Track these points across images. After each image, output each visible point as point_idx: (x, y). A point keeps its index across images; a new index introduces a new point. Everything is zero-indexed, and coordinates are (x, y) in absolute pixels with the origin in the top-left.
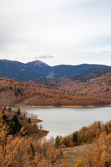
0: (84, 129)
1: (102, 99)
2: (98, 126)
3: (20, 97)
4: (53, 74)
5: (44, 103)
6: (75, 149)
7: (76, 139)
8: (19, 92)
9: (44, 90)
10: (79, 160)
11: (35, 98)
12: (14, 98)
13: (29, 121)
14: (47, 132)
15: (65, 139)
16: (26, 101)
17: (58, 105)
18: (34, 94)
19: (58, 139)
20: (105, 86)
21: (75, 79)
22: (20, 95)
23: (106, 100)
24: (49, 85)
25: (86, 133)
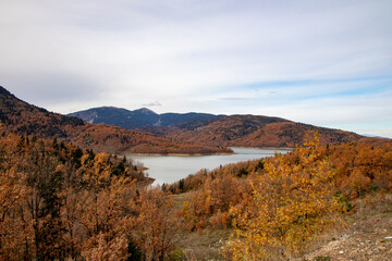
0: (191, 176)
1: (208, 148)
2: (204, 173)
3: (126, 145)
4: (160, 122)
5: (151, 151)
6: (181, 196)
7: (182, 186)
8: (125, 140)
9: (150, 138)
10: (185, 204)
11: (141, 146)
12: (120, 145)
13: (135, 168)
14: (154, 180)
15: (172, 186)
16: (133, 149)
17: (165, 153)
18: (140, 142)
19: (164, 187)
20: (212, 135)
21: (182, 127)
22: (126, 143)
23: (212, 148)
24: (156, 134)
25: (192, 180)
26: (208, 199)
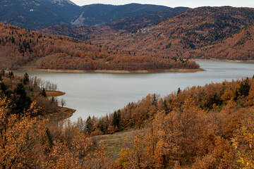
0: (131, 106)
1: (159, 60)
2: (152, 101)
3: (27, 56)
4: (82, 18)
5: (67, 65)
6: (116, 137)
7: (118, 122)
8: (26, 47)
9: (67, 45)
10: (122, 153)
11: (53, 58)
12: (19, 56)
13: (44, 93)
14: (71, 112)
15: (101, 121)
16: (39, 62)
17: (91, 69)
18: (51, 51)
19: (90, 122)
20: (165, 39)
21: (118, 27)
22: (28, 51)
23: (165, 61)
24: (76, 37)
25: (134, 112)
26: (160, 144)
